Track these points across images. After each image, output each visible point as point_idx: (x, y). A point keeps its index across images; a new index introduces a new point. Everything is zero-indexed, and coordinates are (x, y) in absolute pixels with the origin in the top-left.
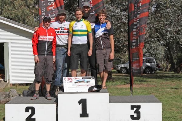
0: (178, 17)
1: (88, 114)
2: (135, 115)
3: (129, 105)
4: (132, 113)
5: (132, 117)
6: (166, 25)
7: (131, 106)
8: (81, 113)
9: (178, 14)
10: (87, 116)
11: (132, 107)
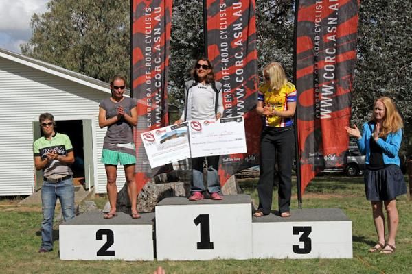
0: (400, 67)
1: (212, 243)
2: (302, 245)
3: (290, 225)
4: (296, 240)
5: (296, 249)
6: (378, 82)
7: (294, 227)
8: (200, 241)
9: (401, 63)
10: (210, 246)
11: (296, 230)
